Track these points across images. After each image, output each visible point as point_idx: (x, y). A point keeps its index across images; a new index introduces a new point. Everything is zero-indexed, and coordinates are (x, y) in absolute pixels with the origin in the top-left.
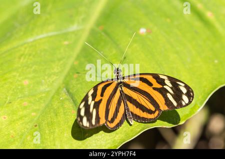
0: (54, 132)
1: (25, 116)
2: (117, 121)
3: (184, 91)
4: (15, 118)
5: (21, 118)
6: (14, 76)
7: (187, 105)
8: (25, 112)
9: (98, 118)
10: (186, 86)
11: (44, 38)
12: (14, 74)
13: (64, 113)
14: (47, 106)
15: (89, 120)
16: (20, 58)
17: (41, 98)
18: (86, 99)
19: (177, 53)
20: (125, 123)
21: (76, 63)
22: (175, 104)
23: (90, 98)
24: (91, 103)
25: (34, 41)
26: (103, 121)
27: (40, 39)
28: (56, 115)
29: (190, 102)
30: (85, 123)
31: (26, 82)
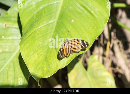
0: (51, 59)
1: (42, 54)
2: (69, 54)
3: (86, 43)
4: (39, 55)
5: (41, 55)
6: (37, 42)
7: (87, 47)
8: (42, 53)
9: (64, 54)
10: (86, 42)
11: (43, 26)
12: (37, 41)
13: (53, 53)
14: (48, 50)
15: (62, 56)
16: (37, 35)
17: (45, 48)
18: (60, 50)
19: (83, 26)
20: (71, 54)
21: (54, 34)
22: (84, 47)
23: (61, 49)
24: (62, 50)
25: (40, 28)
26: (65, 55)
27: (42, 27)
28: (51, 53)
29: (88, 46)
30: (61, 57)
31: (40, 43)
